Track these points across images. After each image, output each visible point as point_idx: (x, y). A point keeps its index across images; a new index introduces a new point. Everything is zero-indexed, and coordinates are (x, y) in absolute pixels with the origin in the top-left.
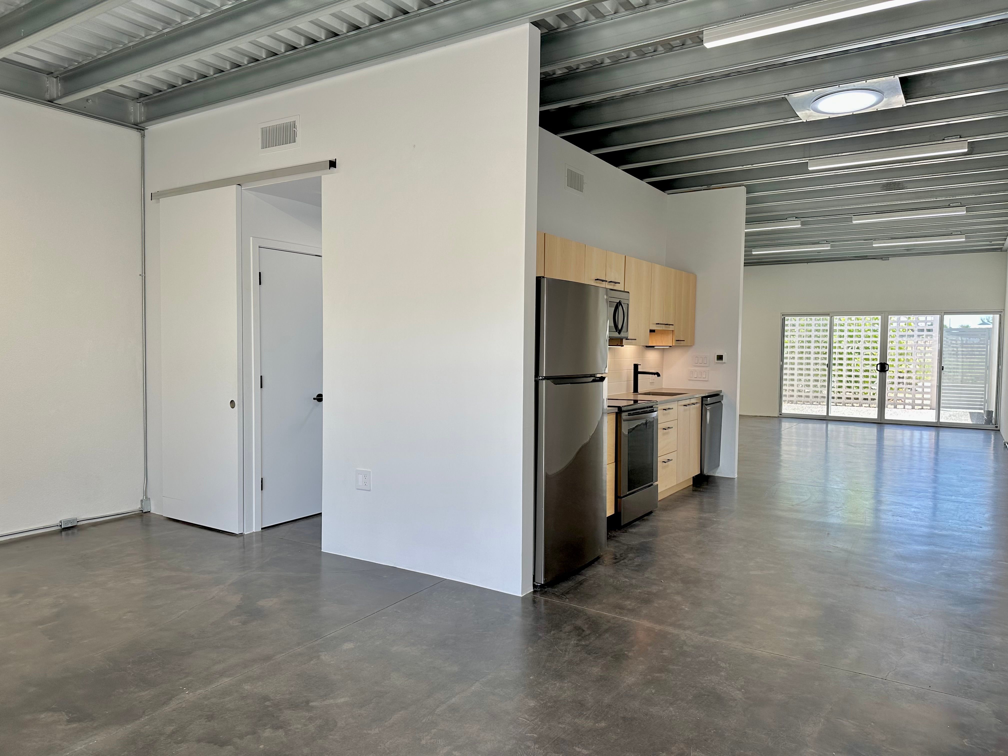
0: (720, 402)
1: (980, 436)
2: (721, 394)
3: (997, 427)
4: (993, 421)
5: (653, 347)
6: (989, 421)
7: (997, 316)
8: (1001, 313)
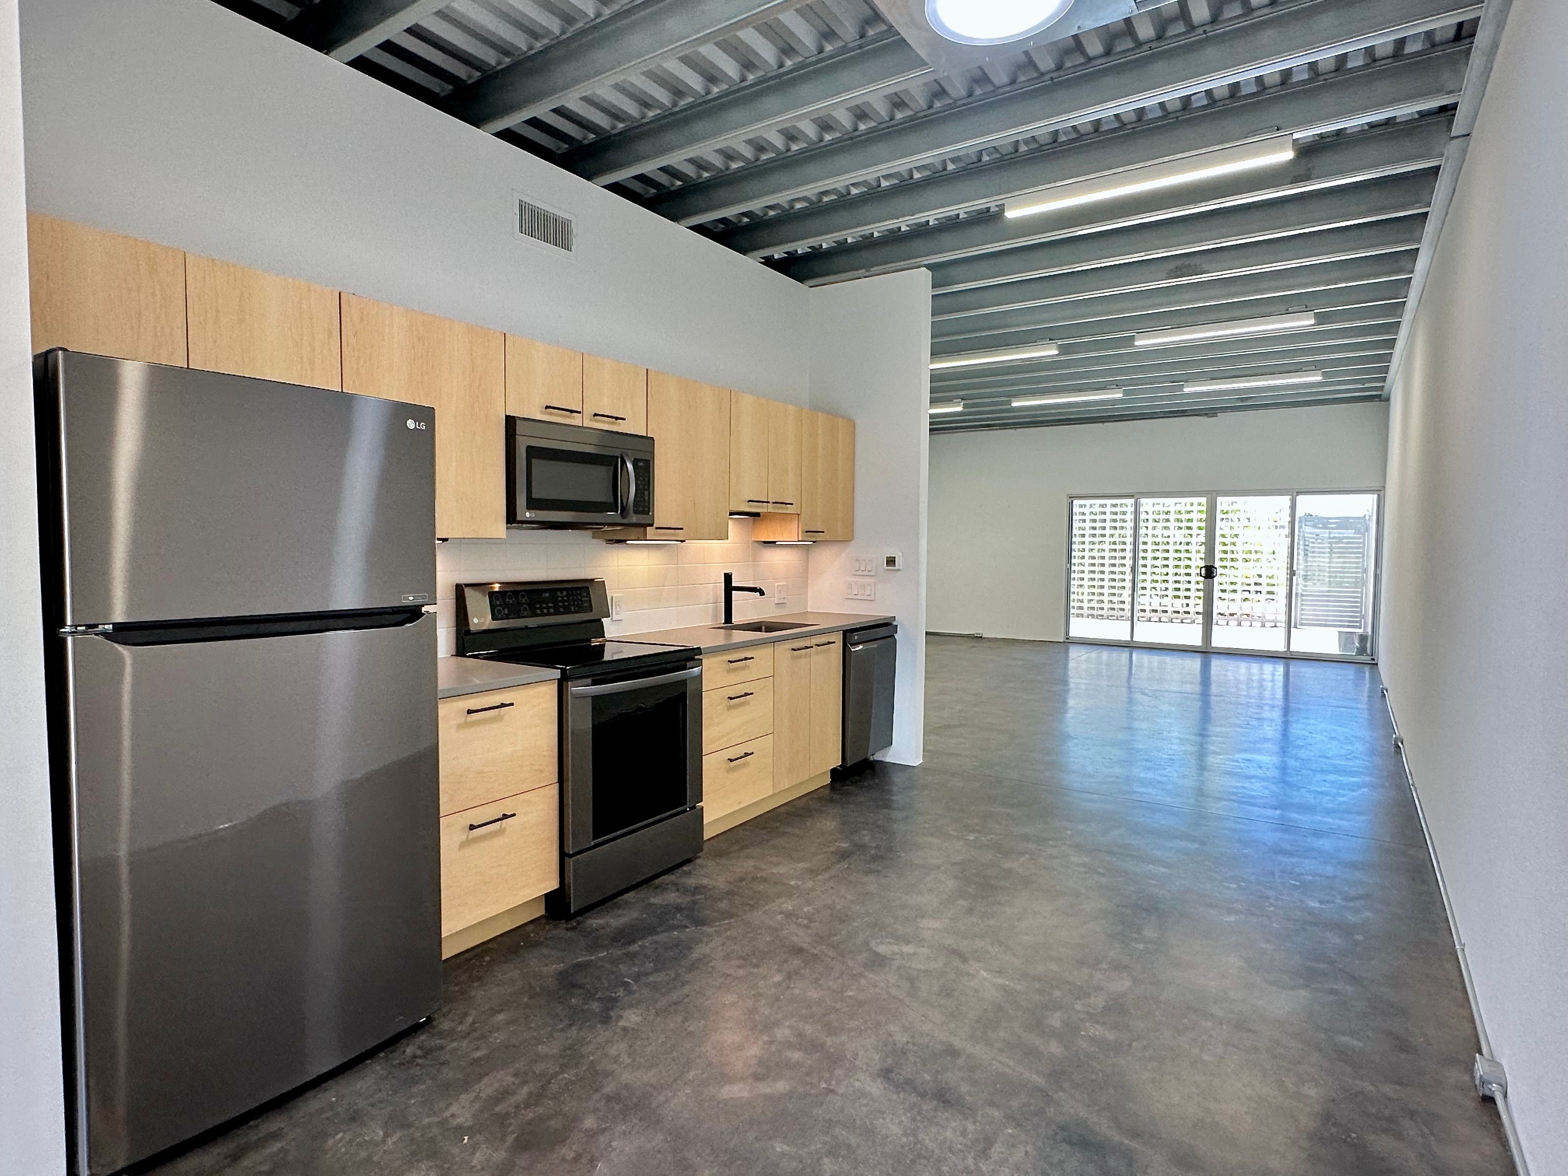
0: (893, 636)
1: (1350, 672)
2: (895, 623)
3: (1373, 659)
4: (1369, 651)
5: (774, 542)
6: (1362, 651)
7: (1376, 496)
8: (1380, 491)
